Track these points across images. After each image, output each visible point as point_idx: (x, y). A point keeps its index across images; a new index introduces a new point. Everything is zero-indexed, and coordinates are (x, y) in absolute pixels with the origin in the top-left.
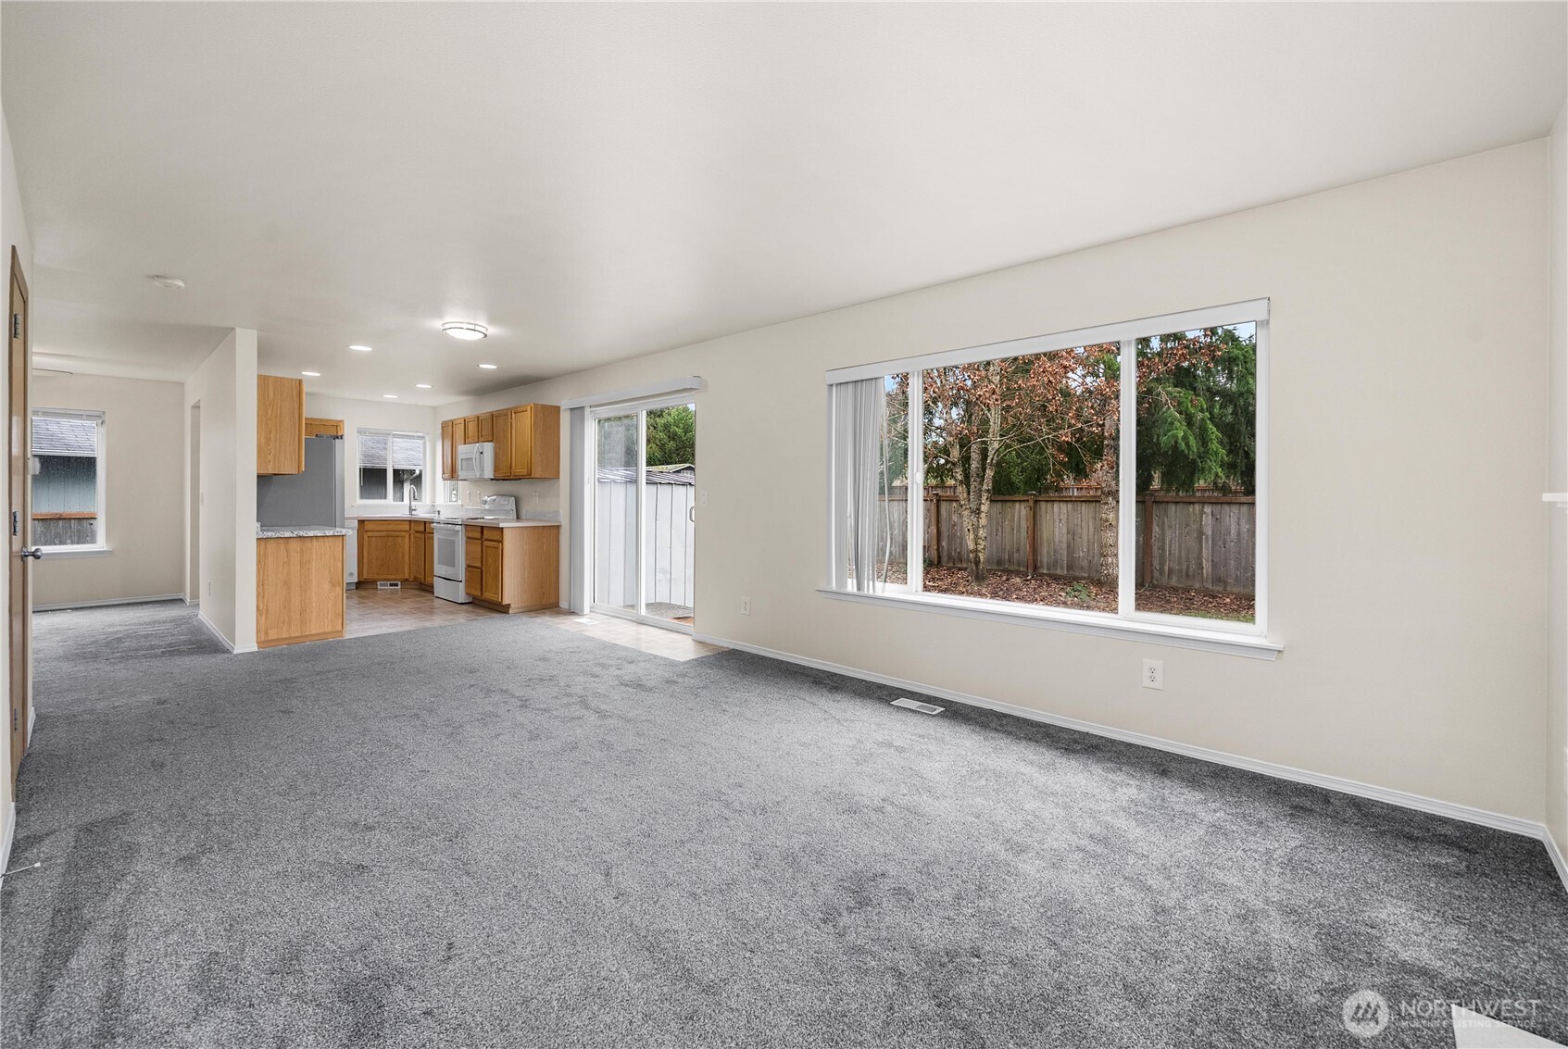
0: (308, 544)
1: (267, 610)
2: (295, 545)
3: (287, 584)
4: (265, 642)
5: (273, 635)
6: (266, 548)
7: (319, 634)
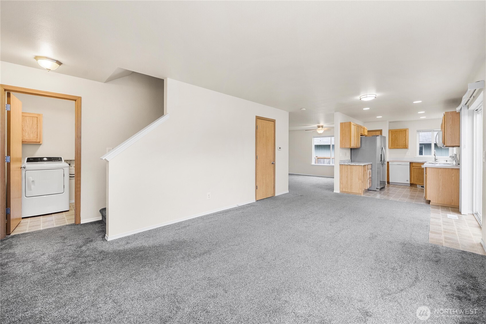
0: (352, 167)
1: (343, 183)
2: (349, 167)
3: (347, 177)
4: (342, 191)
5: (344, 190)
6: (342, 167)
7: (355, 193)
